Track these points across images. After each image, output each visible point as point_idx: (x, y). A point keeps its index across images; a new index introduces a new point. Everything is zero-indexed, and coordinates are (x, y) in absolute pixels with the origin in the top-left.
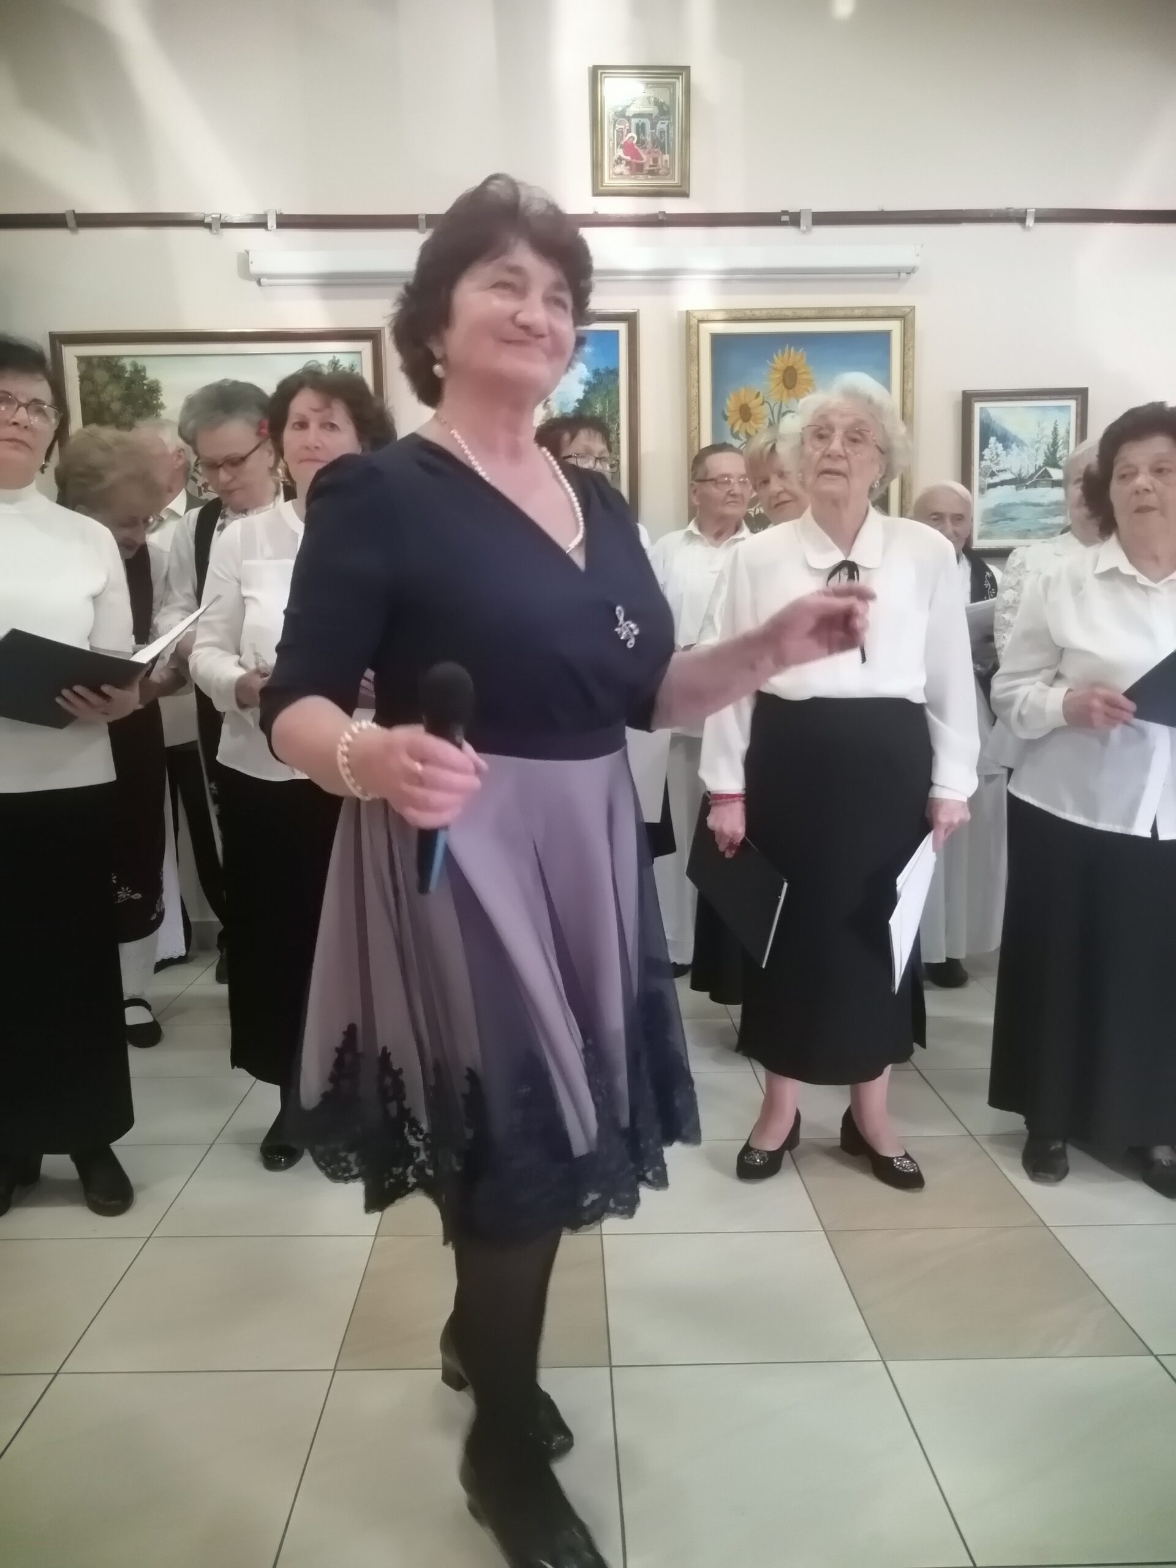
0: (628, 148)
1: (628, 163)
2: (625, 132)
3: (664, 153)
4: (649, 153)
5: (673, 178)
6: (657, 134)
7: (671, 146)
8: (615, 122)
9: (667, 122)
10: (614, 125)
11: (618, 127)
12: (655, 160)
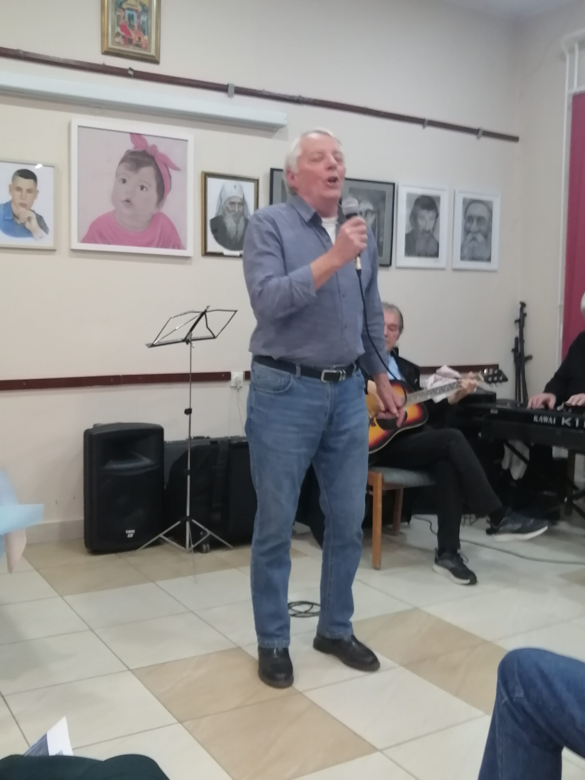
0: (123, 28)
1: (123, 37)
2: (122, 18)
3: (145, 35)
4: (136, 33)
5: (150, 51)
6: (141, 23)
7: (149, 32)
8: (116, 10)
9: (146, 17)
10: (115, 13)
11: (118, 13)
12: (140, 38)
